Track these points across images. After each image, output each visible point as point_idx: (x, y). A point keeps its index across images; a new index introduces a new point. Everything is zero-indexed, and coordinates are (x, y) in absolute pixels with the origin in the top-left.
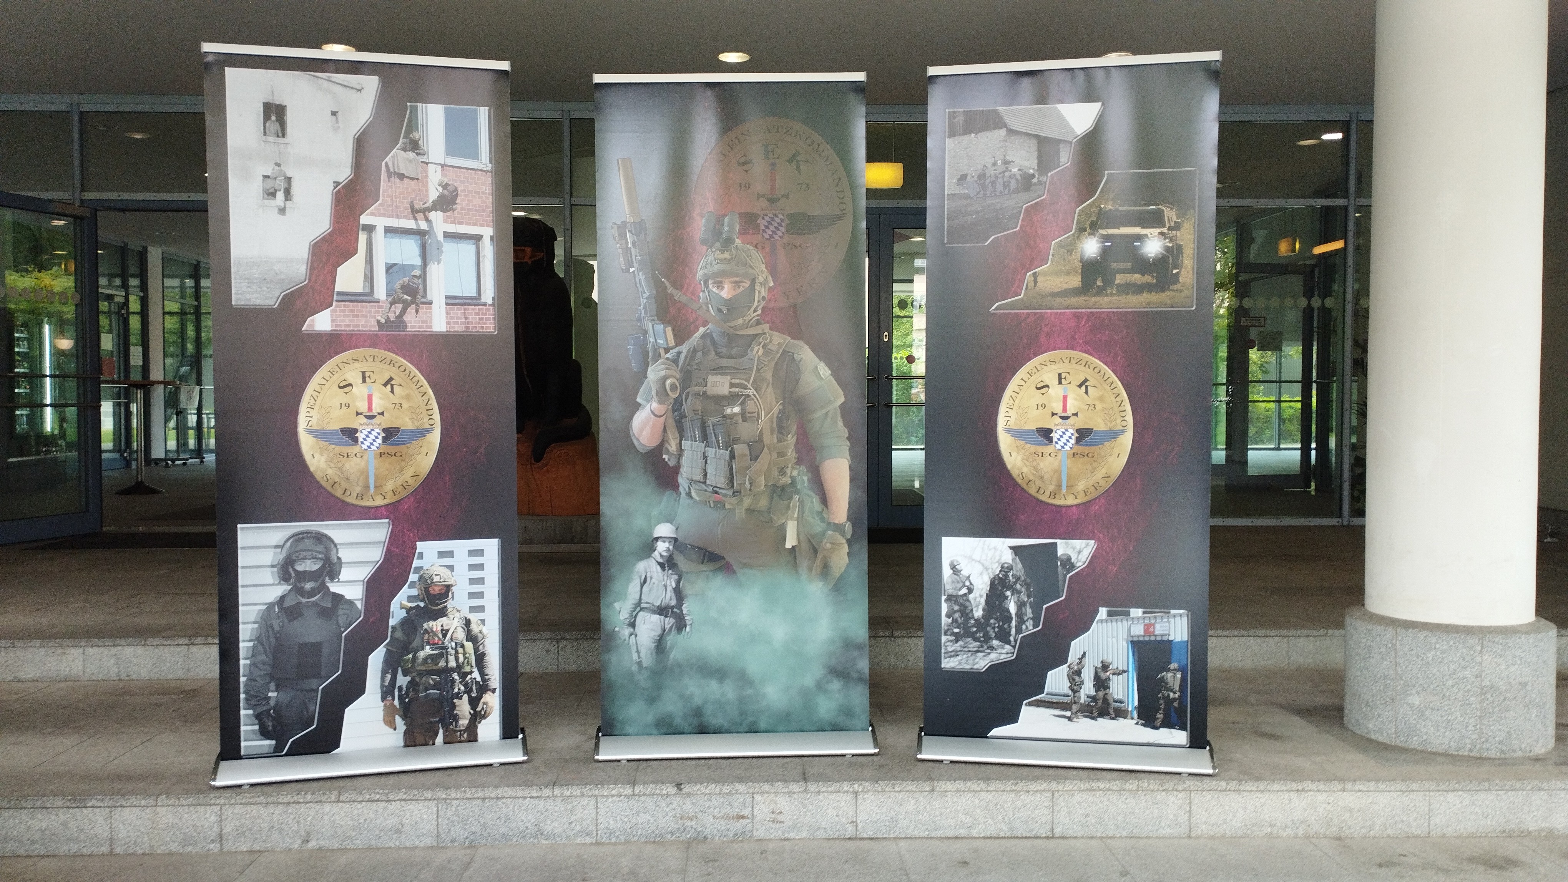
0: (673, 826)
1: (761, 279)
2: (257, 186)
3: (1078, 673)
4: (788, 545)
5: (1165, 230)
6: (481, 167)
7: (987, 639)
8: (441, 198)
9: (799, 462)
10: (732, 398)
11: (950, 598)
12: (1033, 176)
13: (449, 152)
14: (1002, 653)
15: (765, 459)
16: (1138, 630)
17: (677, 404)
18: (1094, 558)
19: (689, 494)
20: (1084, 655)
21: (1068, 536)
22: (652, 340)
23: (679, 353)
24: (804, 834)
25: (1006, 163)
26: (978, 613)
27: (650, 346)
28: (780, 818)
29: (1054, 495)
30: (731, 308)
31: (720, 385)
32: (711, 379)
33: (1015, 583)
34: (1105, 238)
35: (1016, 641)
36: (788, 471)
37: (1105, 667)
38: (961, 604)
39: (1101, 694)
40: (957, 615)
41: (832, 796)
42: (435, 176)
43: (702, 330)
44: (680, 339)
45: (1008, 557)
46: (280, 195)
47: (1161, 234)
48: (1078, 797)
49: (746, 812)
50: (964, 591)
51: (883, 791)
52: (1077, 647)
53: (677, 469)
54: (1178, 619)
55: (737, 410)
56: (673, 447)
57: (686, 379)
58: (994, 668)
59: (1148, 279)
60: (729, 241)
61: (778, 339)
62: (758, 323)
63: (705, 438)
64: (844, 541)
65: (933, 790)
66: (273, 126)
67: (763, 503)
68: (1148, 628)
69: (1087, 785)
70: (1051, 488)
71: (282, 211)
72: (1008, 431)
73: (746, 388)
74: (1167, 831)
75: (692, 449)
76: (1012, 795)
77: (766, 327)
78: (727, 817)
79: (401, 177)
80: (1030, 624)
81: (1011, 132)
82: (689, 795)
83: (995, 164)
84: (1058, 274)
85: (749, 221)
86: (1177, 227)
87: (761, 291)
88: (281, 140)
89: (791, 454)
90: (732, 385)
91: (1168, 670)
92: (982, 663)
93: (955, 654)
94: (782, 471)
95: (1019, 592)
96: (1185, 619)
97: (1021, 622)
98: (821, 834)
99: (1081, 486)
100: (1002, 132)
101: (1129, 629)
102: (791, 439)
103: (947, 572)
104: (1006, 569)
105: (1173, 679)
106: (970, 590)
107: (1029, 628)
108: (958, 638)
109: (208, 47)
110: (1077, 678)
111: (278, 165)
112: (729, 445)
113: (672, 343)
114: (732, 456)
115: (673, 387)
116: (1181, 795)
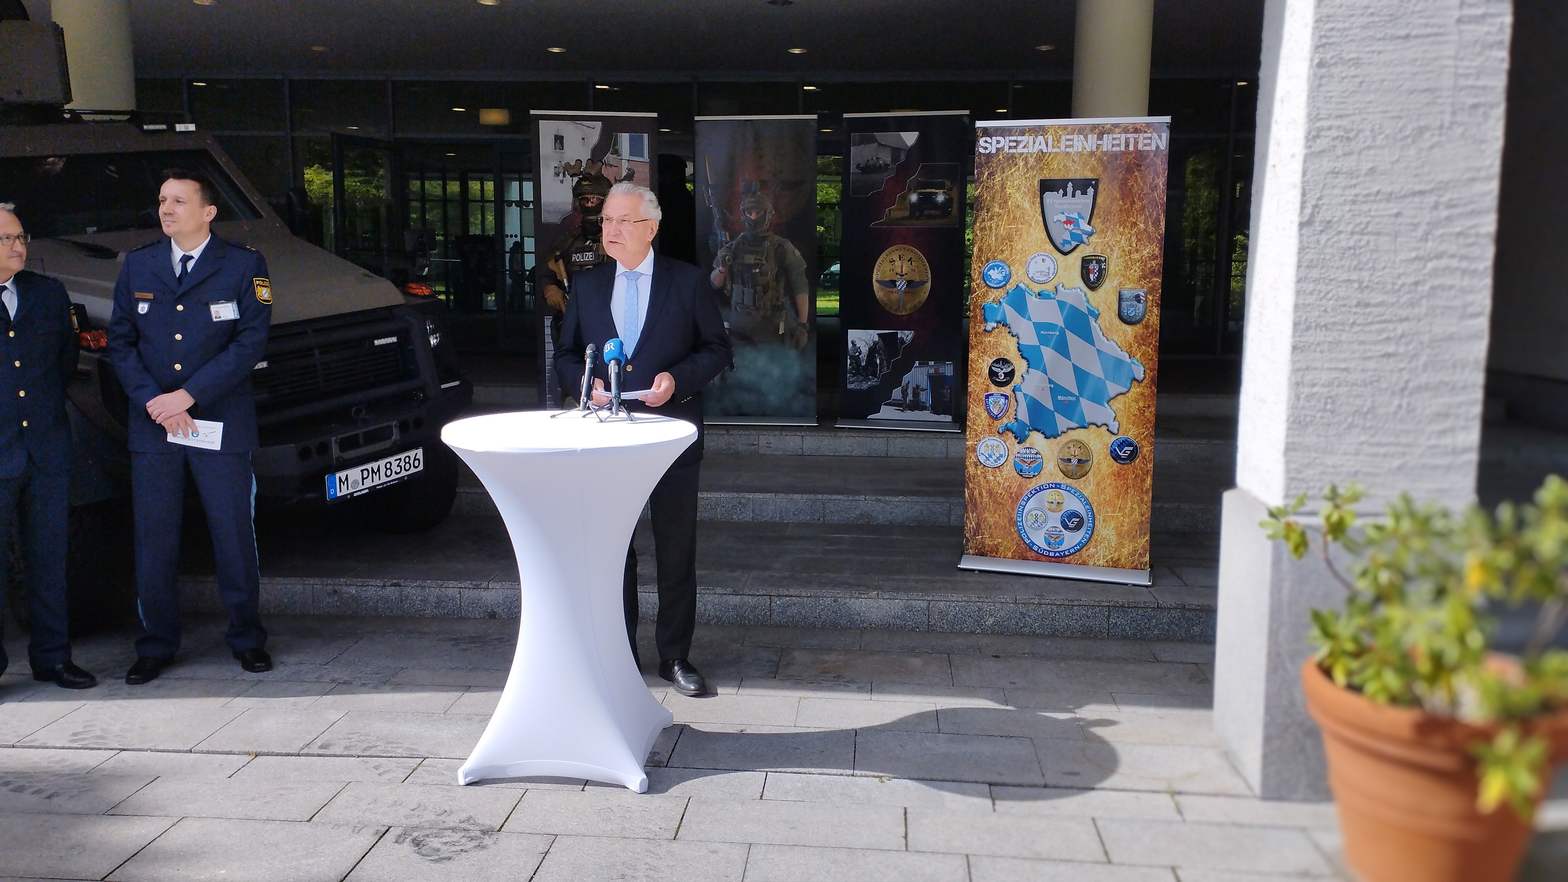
0: (725, 447)
1: (769, 210)
2: (552, 171)
3: (906, 390)
4: (780, 333)
5: (945, 191)
6: (645, 161)
7: (867, 375)
8: (628, 175)
9: (785, 295)
10: (755, 266)
11: (852, 357)
12: (889, 165)
13: (631, 154)
14: (873, 382)
15: (770, 294)
16: (932, 371)
17: (731, 268)
18: (913, 339)
19: (736, 309)
20: (909, 382)
21: (903, 329)
22: (720, 238)
23: (732, 244)
24: (780, 453)
25: (877, 158)
26: (864, 364)
27: (719, 241)
28: (771, 446)
29: (897, 310)
30: (756, 224)
31: (750, 259)
32: (746, 256)
33: (880, 350)
34: (920, 194)
35: (879, 376)
36: (781, 299)
37: (918, 387)
38: (856, 359)
39: (916, 399)
40: (854, 365)
41: (792, 437)
42: (625, 165)
43: (742, 234)
44: (732, 238)
45: (876, 339)
46: (561, 175)
47: (944, 192)
48: (898, 440)
49: (756, 443)
50: (857, 354)
51: (814, 436)
52: (906, 378)
53: (730, 297)
54: (949, 366)
55: (757, 270)
56: (729, 287)
57: (735, 256)
58: (871, 388)
59: (938, 213)
60: (755, 193)
61: (777, 238)
62: (767, 231)
63: (743, 283)
64: (806, 331)
65: (835, 436)
66: (558, 145)
67: (769, 313)
68: (936, 370)
69: (903, 435)
70: (896, 307)
71: (562, 182)
72: (877, 281)
73: (762, 261)
74: (937, 456)
75: (737, 288)
76: (870, 438)
77: (771, 233)
78: (747, 444)
79: (611, 166)
80: (885, 369)
81: (880, 144)
82: (732, 435)
83: (872, 159)
84: (899, 210)
85: (763, 184)
86: (950, 189)
87: (769, 216)
88: (562, 151)
89: (782, 291)
90: (756, 259)
91: (944, 389)
92: (865, 386)
93: (853, 382)
94: (778, 299)
95: (881, 355)
96: (952, 366)
97: (882, 368)
98: (788, 453)
99: (909, 306)
100: (876, 144)
101: (928, 371)
102: (782, 285)
103: (850, 345)
104: (875, 343)
105: (947, 392)
106: (860, 353)
107: (885, 371)
108: (854, 375)
109: (532, 112)
110: (906, 393)
111: (560, 162)
112: (754, 287)
113: (728, 239)
114: (755, 292)
115: (729, 260)
116: (943, 440)
